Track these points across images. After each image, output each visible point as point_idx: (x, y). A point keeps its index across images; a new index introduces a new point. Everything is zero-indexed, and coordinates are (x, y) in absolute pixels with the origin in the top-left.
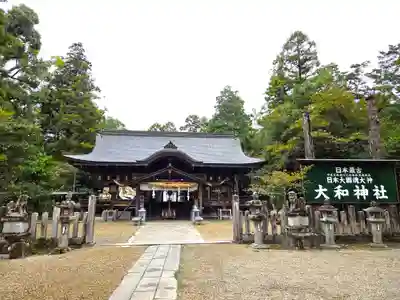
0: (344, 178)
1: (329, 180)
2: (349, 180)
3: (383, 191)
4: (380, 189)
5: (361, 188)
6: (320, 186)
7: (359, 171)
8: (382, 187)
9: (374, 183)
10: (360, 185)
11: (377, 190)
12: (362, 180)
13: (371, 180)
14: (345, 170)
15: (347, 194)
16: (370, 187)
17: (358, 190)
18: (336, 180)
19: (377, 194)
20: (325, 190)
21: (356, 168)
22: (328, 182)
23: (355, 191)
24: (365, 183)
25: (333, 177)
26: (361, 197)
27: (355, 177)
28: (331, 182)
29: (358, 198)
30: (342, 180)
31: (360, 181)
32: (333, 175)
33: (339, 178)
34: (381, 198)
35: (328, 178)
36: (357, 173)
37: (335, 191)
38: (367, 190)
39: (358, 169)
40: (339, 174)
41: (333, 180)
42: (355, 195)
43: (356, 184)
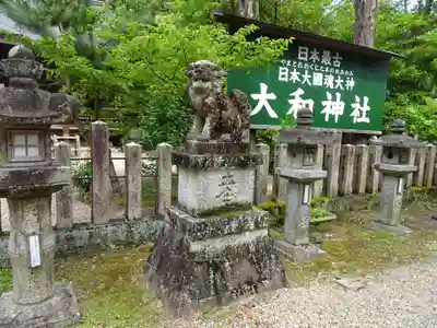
0: (311, 72)
1: (283, 74)
2: (318, 80)
3: (366, 108)
4: (362, 103)
5: (334, 99)
6: (264, 87)
7: (337, 62)
8: (366, 99)
10: (333, 93)
11: (357, 106)
12: (339, 81)
13: (351, 83)
14: (315, 56)
15: (311, 109)
16: (348, 98)
17: (329, 103)
18: (295, 76)
19: (355, 113)
20: (273, 96)
21: (333, 54)
22: (280, 79)
23: (324, 103)
24: (342, 88)
25: (291, 69)
26: (332, 117)
27: (328, 74)
28: (286, 79)
29: (327, 119)
30: (306, 76)
31: (335, 84)
32: (292, 63)
33: (302, 71)
34: (359, 120)
35: (281, 68)
36: (332, 66)
37: (291, 101)
38: (343, 104)
39: (337, 58)
40: (303, 62)
41: (290, 76)
42: (323, 112)
43: (329, 89)
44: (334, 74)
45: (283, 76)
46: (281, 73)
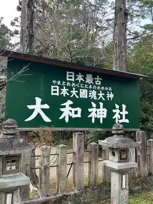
0: (77, 89)
1: (55, 91)
2: (84, 94)
3: (124, 113)
4: (121, 109)
5: (98, 107)
6: (38, 100)
7: (98, 82)
8: (124, 106)
9: (115, 100)
10: (97, 102)
11: (117, 111)
12: (101, 94)
13: (112, 96)
14: (80, 78)
15: (79, 115)
16: (109, 106)
17: (94, 110)
18: (65, 91)
19: (117, 116)
20: (46, 106)
21: (94, 76)
22: (52, 94)
23: (90, 110)
24: (104, 99)
25: (61, 87)
26: (97, 120)
27: (92, 90)
28: (57, 94)
29: (93, 121)
30: (74, 92)
31: (98, 96)
32: (61, 83)
33: (70, 88)
34: (121, 121)
35: (52, 87)
36: (95, 84)
37: (62, 110)
38: (106, 110)
39: (98, 78)
40: (71, 82)
41: (60, 91)
42: (90, 116)
43: (93, 100)
44: (96, 90)
45: (55, 92)
46: (53, 90)
